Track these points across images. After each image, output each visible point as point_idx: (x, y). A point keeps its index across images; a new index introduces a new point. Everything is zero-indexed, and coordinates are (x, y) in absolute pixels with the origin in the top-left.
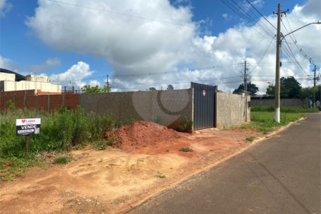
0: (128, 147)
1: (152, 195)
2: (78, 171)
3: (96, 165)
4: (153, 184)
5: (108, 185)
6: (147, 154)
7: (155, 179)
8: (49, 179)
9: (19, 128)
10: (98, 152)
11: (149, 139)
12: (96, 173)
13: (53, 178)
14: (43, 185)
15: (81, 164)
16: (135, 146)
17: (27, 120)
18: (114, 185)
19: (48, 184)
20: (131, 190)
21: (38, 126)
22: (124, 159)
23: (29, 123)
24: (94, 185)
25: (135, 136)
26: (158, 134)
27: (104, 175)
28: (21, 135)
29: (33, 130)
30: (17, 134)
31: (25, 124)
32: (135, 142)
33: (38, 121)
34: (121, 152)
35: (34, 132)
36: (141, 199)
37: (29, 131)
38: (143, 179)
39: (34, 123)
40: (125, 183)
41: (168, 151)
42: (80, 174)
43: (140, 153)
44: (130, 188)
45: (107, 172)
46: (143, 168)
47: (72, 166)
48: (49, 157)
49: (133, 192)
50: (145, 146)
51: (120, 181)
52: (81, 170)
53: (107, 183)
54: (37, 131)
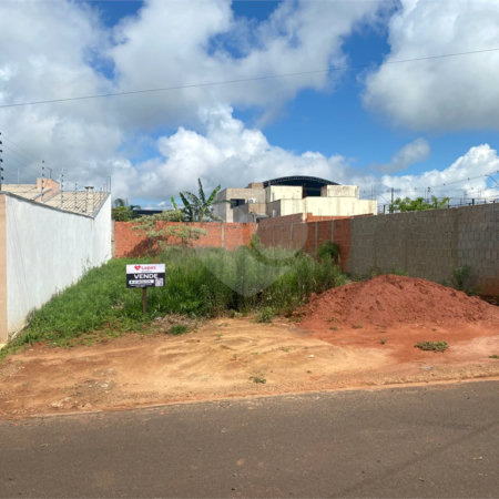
0: (317, 323)
1: (186, 402)
2: (170, 349)
3: (202, 344)
5: (166, 375)
7: (242, 382)
8: (125, 351)
9: (131, 277)
12: (184, 354)
13: (129, 351)
14: (106, 357)
15: (193, 339)
16: (332, 324)
17: (143, 266)
18: (174, 376)
19: (112, 357)
20: (177, 388)
21: (160, 275)
22: (263, 342)
23: (146, 271)
24: (153, 370)
25: (355, 304)
26: (422, 305)
27: (188, 360)
28: (134, 287)
29: (152, 281)
30: (128, 286)
31: (140, 271)
32: (344, 317)
35: (153, 285)
37: (145, 282)
39: (153, 271)
40: (192, 376)
41: (383, 343)
42: (168, 352)
44: (184, 384)
45: (200, 356)
50: (356, 327)
51: (191, 373)
52: (176, 348)
53: (172, 371)
54: (159, 283)
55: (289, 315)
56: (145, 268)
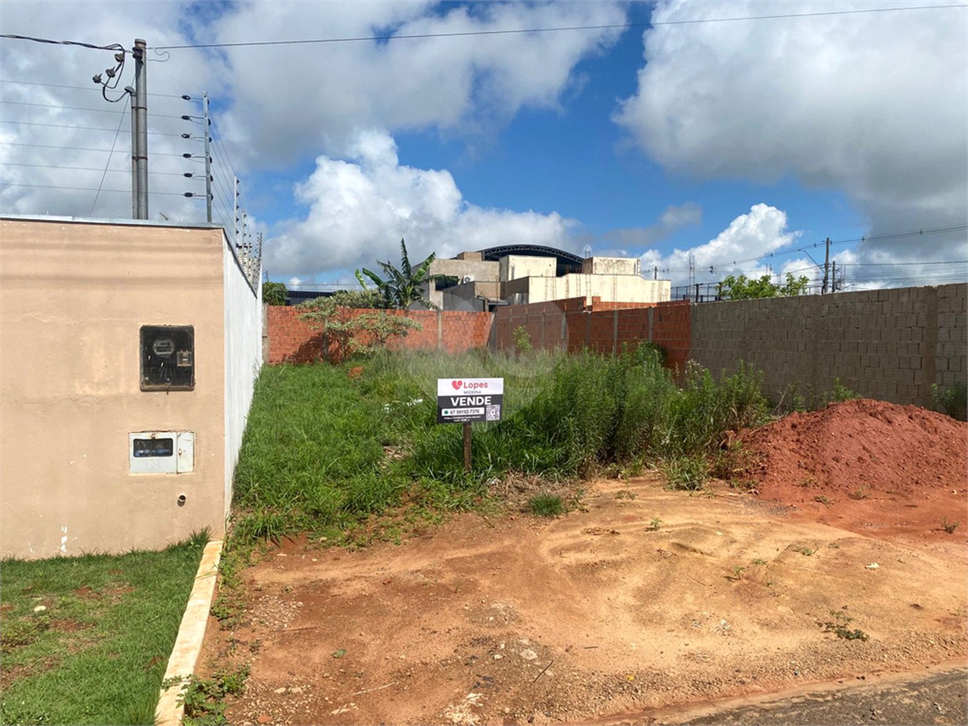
0: (786, 490)
1: (756, 700)
2: (568, 549)
3: (629, 539)
4: (792, 655)
5: (627, 617)
6: (850, 527)
7: (814, 637)
8: (481, 556)
9: (446, 401)
10: (669, 496)
11: (885, 471)
12: (615, 565)
13: (490, 556)
14: (456, 570)
15: (593, 526)
16: (814, 492)
17: (467, 381)
18: (647, 621)
19: (469, 571)
20: (691, 656)
21: (495, 399)
22: (738, 533)
23: (470, 391)
24: (585, 605)
25: (829, 453)
26: (937, 453)
27: (636, 579)
28: (451, 421)
29: (482, 411)
30: (441, 419)
31: (461, 392)
32: (823, 477)
33: (495, 386)
34: (751, 504)
35: (484, 416)
36: (709, 702)
37: (471, 411)
38: (766, 624)
39: (484, 391)
40: (689, 623)
41: (949, 530)
42: (572, 558)
43: (822, 520)
44: (695, 645)
45: (653, 569)
46: (790, 582)
47: (565, 528)
48: (521, 490)
49: (694, 666)
50: (857, 497)
51: (676, 613)
52: (579, 548)
53: (630, 608)
54: (493, 414)
55: (722, 474)
56: (468, 386)
